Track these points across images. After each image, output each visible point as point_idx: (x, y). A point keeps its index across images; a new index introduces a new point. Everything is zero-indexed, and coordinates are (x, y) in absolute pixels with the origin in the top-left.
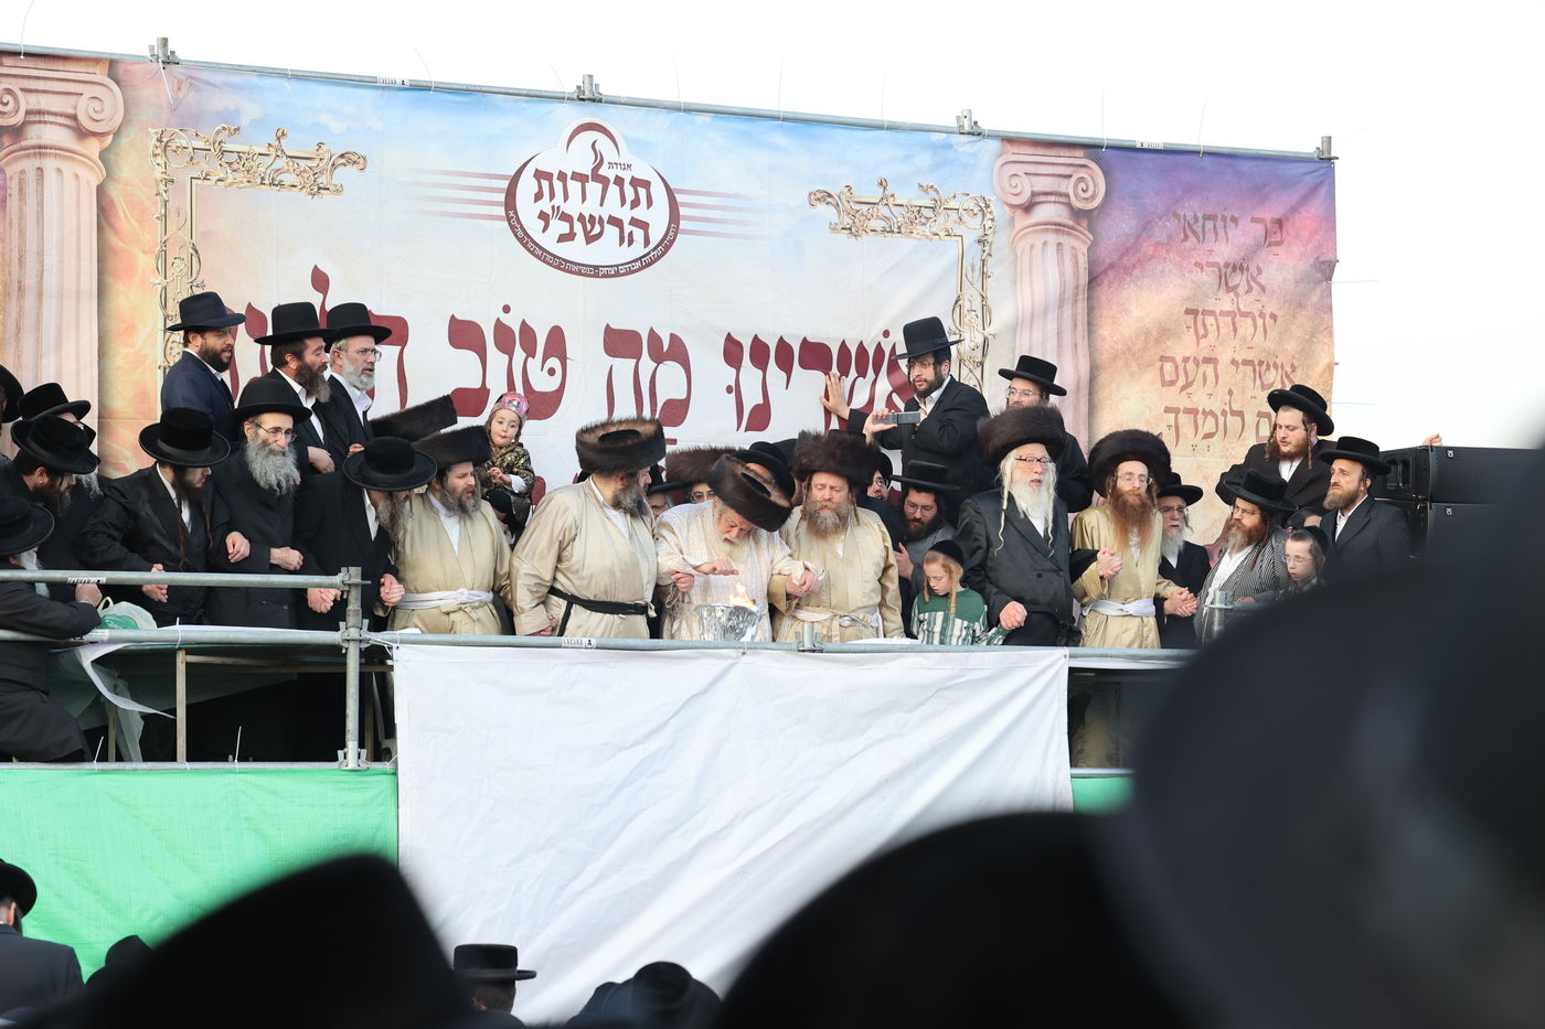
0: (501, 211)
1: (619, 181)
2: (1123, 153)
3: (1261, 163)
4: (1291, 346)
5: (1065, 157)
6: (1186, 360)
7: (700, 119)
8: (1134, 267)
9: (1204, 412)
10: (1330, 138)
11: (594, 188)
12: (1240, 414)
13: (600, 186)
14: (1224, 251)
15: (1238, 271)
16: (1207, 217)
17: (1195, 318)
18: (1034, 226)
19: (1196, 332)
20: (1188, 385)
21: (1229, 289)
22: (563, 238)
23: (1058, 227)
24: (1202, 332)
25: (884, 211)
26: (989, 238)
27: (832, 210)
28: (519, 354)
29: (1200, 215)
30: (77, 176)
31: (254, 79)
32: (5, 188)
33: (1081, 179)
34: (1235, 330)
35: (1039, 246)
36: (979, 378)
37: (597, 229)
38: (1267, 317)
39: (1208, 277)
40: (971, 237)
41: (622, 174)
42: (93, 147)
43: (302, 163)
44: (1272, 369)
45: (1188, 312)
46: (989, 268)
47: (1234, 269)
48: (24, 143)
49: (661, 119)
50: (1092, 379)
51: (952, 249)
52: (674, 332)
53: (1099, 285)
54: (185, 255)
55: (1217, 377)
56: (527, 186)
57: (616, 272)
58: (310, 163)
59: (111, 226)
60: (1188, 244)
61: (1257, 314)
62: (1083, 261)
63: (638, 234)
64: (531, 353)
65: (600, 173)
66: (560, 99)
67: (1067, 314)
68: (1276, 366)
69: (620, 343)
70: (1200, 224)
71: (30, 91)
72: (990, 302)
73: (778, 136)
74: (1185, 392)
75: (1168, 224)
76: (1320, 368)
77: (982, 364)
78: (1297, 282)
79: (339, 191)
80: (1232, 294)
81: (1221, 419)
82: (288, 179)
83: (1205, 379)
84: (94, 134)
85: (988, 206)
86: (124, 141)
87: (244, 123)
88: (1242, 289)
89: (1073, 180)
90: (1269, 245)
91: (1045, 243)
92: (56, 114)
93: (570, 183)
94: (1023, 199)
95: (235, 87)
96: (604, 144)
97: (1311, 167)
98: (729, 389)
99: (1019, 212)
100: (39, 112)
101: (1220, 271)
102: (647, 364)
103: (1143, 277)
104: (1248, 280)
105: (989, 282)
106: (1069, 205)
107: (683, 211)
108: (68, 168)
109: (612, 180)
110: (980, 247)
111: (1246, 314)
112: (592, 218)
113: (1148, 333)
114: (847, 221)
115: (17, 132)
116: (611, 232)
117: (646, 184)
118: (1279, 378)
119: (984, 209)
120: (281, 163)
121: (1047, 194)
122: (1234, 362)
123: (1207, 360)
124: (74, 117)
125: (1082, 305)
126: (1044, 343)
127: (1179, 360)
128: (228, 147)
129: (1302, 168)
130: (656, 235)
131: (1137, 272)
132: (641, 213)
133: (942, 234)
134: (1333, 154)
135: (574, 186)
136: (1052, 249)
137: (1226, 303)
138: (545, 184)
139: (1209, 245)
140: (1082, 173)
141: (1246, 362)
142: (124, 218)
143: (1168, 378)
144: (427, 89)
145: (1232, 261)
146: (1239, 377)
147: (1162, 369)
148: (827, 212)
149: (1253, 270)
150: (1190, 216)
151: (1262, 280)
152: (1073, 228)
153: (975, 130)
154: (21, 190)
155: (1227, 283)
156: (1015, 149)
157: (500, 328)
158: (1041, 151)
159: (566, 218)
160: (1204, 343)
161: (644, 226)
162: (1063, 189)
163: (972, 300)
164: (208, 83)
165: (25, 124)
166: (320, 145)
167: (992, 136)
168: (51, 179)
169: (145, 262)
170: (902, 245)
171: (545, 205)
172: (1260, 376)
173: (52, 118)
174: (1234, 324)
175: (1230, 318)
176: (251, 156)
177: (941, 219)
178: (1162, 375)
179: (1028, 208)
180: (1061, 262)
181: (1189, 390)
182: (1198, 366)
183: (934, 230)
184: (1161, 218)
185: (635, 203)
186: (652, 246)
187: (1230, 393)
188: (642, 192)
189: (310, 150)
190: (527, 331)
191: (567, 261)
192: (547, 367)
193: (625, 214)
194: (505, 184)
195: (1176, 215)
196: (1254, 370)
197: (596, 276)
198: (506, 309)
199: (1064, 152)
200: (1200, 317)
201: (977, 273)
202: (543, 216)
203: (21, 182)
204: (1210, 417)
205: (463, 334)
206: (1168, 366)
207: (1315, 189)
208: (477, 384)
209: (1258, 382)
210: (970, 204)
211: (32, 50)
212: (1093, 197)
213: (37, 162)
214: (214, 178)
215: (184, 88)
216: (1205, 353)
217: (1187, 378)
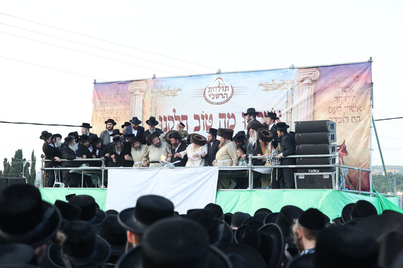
0: (203, 95)
1: (223, 87)
2: (324, 67)
3: (354, 65)
4: (360, 102)
5: (311, 70)
6: (334, 107)
7: (239, 74)
8: (324, 90)
9: (338, 118)
10: (371, 58)
11: (218, 89)
12: (347, 117)
13: (219, 88)
14: (344, 84)
15: (347, 88)
16: (341, 78)
17: (337, 99)
18: (303, 84)
19: (337, 102)
20: (335, 112)
21: (345, 92)
22: (213, 98)
23: (309, 84)
24: (338, 101)
25: (273, 86)
26: (293, 88)
27: (263, 87)
28: (205, 119)
29: (339, 77)
30: (140, 98)
31: (166, 79)
32: (130, 101)
33: (314, 74)
34: (346, 100)
35: (304, 88)
36: (291, 115)
37: (218, 96)
38: (353, 97)
39: (340, 90)
40: (289, 88)
41: (223, 86)
42: (143, 93)
43: (172, 91)
44: (355, 107)
45: (335, 97)
46: (294, 94)
47: (346, 87)
48: (134, 94)
49: (232, 75)
50: (313, 113)
51: (286, 91)
52: (232, 113)
53: (316, 94)
54: (154, 109)
55: (341, 110)
56: (207, 90)
57: (222, 103)
58: (173, 91)
59: (144, 105)
60: (336, 84)
61: (351, 96)
62: (313, 90)
63: (226, 96)
64: (207, 119)
65: (220, 86)
66: (214, 74)
67: (309, 101)
68: (356, 107)
69: (222, 116)
70: (339, 79)
71: (135, 86)
72: (294, 100)
73: (253, 75)
74: (334, 114)
75: (332, 80)
76: (367, 106)
77: (291, 113)
78: (360, 89)
79: (177, 95)
80: (346, 93)
81: (342, 119)
82: (170, 94)
83: (338, 111)
84: (143, 91)
85: (294, 82)
86: (147, 92)
87: (164, 86)
88: (348, 92)
89: (313, 74)
90: (355, 81)
91: (306, 88)
92: (138, 89)
93: (214, 88)
94: (301, 79)
95: (163, 81)
96: (221, 81)
97: (366, 64)
98: (243, 122)
99: (300, 82)
100: (136, 89)
101: (343, 88)
102: (227, 119)
103: (326, 92)
104: (350, 90)
105: (293, 97)
106: (311, 79)
107: (234, 91)
108: (139, 97)
109: (221, 87)
110: (291, 90)
111: (349, 97)
112: (217, 94)
113: (326, 103)
114: (266, 88)
115: (133, 93)
116: (221, 96)
117: (228, 87)
118: (356, 109)
119: (293, 83)
120: (169, 92)
121: (306, 78)
122: (345, 107)
123: (339, 107)
124: (141, 89)
125: (313, 99)
126: (304, 107)
127: (333, 108)
128: (161, 91)
129: (364, 64)
130: (229, 96)
131: (325, 91)
132: (226, 92)
133: (284, 88)
134: (372, 61)
135: (215, 89)
136: (307, 89)
137: (345, 95)
138: (210, 89)
139: (341, 83)
140: (315, 73)
141: (348, 107)
142: (146, 104)
143: (330, 112)
144: (192, 76)
145: (345, 86)
146: (346, 110)
147: (329, 110)
148: (262, 87)
149: (351, 87)
150: (337, 78)
151: (353, 89)
152: (312, 84)
153: (293, 67)
154: (133, 101)
155: (345, 91)
156: (301, 70)
157: (202, 116)
158: (306, 69)
159: (213, 95)
160: (338, 103)
161: (227, 94)
162: (310, 76)
163: (290, 100)
164: (159, 81)
165: (134, 91)
166: (175, 88)
167: (297, 68)
168: (137, 99)
169: (149, 110)
170: (276, 92)
171: (210, 93)
172: (352, 109)
173: (138, 90)
174: (346, 99)
175: (345, 98)
176: (165, 92)
177: (284, 86)
178: (329, 111)
179: (302, 81)
180: (309, 91)
181: (335, 114)
182: (337, 109)
183: (283, 88)
184: (330, 79)
185: (226, 90)
186: (228, 98)
187: (344, 113)
188: (227, 88)
189: (173, 89)
190: (206, 115)
191: (213, 102)
192: (210, 121)
193: (223, 93)
194: (204, 90)
195: (334, 78)
196: (350, 108)
197: (218, 104)
198: (203, 112)
199: (311, 69)
200: (338, 98)
201: (291, 95)
202: (210, 95)
203: (133, 100)
204: (339, 119)
205: (196, 117)
206: (331, 109)
207: (366, 69)
208: (198, 126)
209: (351, 110)
210: (290, 82)
211: (136, 80)
212: (317, 77)
213: (135, 97)
214: (159, 96)
215: (155, 82)
216: (339, 106)
217: (334, 111)
